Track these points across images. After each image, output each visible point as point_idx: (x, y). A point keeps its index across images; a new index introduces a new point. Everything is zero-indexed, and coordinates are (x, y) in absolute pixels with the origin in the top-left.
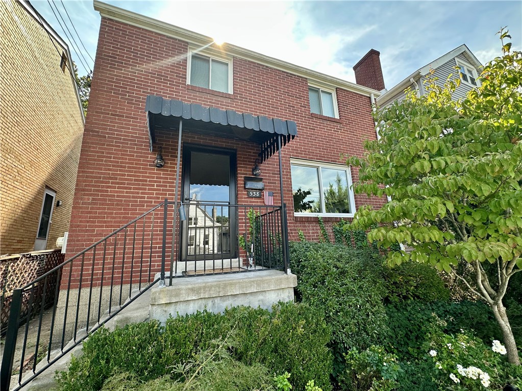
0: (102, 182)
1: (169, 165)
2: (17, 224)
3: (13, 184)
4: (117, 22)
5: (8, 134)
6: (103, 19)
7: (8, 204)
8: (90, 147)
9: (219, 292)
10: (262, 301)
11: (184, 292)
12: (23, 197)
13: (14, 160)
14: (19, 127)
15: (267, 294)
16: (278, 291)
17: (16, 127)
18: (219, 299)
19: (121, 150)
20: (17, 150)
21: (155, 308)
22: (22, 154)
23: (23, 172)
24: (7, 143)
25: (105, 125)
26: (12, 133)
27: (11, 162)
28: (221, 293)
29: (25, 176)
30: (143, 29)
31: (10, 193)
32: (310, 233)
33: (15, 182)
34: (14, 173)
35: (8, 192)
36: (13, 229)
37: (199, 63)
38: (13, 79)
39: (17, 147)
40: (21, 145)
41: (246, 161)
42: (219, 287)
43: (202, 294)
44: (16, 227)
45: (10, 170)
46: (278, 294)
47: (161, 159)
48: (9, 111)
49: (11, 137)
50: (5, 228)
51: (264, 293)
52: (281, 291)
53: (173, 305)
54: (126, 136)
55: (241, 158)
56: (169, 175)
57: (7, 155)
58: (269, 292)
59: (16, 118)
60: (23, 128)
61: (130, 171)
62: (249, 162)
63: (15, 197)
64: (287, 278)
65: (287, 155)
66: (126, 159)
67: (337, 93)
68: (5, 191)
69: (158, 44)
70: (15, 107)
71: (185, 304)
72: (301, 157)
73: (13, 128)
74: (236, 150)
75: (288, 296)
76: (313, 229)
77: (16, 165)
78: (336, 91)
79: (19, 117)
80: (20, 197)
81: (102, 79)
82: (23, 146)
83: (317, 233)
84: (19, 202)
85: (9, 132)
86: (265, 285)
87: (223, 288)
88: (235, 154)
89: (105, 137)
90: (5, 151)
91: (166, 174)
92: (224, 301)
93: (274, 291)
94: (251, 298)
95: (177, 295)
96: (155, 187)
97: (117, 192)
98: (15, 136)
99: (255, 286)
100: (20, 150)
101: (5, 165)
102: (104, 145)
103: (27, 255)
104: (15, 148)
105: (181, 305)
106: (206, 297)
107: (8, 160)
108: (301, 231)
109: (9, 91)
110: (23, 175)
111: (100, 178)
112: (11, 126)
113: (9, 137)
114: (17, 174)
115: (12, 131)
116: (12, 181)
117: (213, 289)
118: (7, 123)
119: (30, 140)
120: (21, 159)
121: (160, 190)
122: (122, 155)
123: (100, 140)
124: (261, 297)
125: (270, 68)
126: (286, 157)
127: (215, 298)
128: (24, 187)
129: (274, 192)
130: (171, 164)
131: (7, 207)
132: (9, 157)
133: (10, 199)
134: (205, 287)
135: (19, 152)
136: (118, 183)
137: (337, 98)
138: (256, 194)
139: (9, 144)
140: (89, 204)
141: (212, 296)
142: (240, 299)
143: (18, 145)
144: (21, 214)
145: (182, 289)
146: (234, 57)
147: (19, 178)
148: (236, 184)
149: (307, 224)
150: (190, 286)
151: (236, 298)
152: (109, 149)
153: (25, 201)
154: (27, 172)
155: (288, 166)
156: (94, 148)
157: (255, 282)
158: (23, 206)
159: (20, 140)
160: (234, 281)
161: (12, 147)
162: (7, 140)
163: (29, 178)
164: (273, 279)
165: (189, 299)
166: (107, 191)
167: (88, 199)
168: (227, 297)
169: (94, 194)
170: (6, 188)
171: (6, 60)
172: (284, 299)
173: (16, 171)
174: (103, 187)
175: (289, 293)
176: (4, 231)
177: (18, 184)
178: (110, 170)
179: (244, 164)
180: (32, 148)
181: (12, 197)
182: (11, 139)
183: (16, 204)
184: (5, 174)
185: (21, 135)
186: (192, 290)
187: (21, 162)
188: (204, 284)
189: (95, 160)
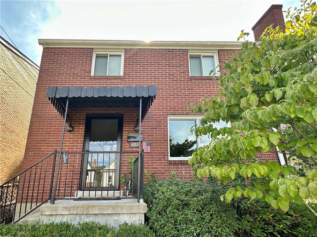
0: (39, 143)
1: (76, 130)
2: (18, 169)
3: (15, 149)
4: (51, 48)
5: (12, 123)
6: (44, 48)
7: (13, 159)
8: (34, 124)
9: (84, 211)
10: (117, 220)
11: (60, 208)
12: (20, 155)
13: (15, 136)
14: (17, 119)
15: (121, 216)
16: (130, 215)
17: (16, 119)
18: (84, 216)
19: (49, 124)
20: (17, 131)
21: (43, 217)
22: (19, 133)
23: (20, 142)
24: (11, 128)
25: (42, 110)
26: (14, 122)
27: (14, 137)
28: (85, 212)
29: (21, 144)
30: (65, 48)
31: (14, 153)
32: (183, 173)
33: (16, 148)
34: (16, 143)
35: (13, 153)
36: (16, 172)
37: (101, 60)
38: (13, 94)
39: (17, 130)
40: (19, 128)
41: (130, 122)
42: (84, 208)
43: (72, 211)
44: (17, 171)
45: (13, 141)
46: (130, 217)
47: (71, 126)
48: (12, 111)
49: (14, 124)
50: (12, 171)
51: (118, 215)
52: (133, 215)
53: (54, 216)
54: (52, 115)
55: (126, 119)
56: (76, 136)
57: (11, 134)
58: (123, 215)
59: (16, 114)
60: (20, 119)
61: (54, 136)
62: (132, 122)
63: (16, 155)
64: (138, 206)
65: (165, 113)
66: (52, 129)
67: (218, 55)
68: (11, 152)
69: (74, 55)
70: (15, 109)
71: (61, 217)
72: (178, 113)
73: (14, 120)
74: (123, 115)
75: (138, 220)
76: (186, 170)
77: (17, 139)
78: (218, 53)
79: (17, 114)
80: (19, 155)
81: (41, 84)
82: (20, 128)
83: (190, 173)
84: (19, 158)
85: (12, 122)
86: (119, 209)
87: (86, 209)
88: (123, 117)
89: (41, 117)
90: (10, 132)
91: (74, 136)
92: (88, 217)
93: (127, 215)
94: (108, 218)
95: (56, 210)
96: (67, 144)
97: (46, 149)
98: (15, 124)
99: (111, 209)
100: (18, 130)
101: (11, 139)
102: (41, 122)
103: (15, 185)
104: (15, 130)
105: (59, 217)
106: (74, 213)
107: (12, 136)
108: (174, 172)
109: (11, 101)
110: (20, 143)
111: (38, 141)
112: (13, 119)
113: (12, 125)
114: (17, 143)
115: (14, 121)
116: (15, 147)
117: (80, 208)
118: (11, 118)
119: (23, 125)
120: (19, 135)
121: (70, 146)
122: (50, 126)
123: (39, 119)
124: (116, 218)
125: (154, 49)
126: (164, 115)
127: (81, 215)
128: (21, 150)
129: (151, 142)
130: (78, 129)
131: (12, 160)
132: (13, 135)
133: (13, 156)
134: (74, 207)
135: (18, 132)
136: (47, 143)
137: (219, 58)
138: (136, 144)
139: (13, 128)
140: (32, 156)
141: (78, 213)
142: (100, 217)
143: (17, 128)
144: (20, 164)
145: (59, 207)
146: (125, 49)
147: (18, 145)
148: (122, 138)
149: (180, 166)
150: (64, 206)
151: (97, 217)
152: (43, 124)
153: (21, 157)
154: (22, 142)
155: (165, 122)
156: (36, 124)
157: (111, 206)
158: (21, 160)
159: (18, 125)
160: (95, 205)
161: (14, 129)
162: (11, 126)
163: (23, 145)
164: (126, 205)
165: (63, 213)
166: (41, 149)
167: (31, 153)
168: (90, 215)
169: (34, 151)
170: (11, 150)
171: (10, 85)
172: (135, 221)
173: (16, 142)
174: (39, 146)
175: (140, 217)
176: (11, 173)
177: (18, 148)
178: (43, 136)
179: (128, 124)
180: (25, 129)
181: (15, 155)
182: (13, 125)
183: (17, 159)
184: (11, 144)
185: (18, 123)
186: (66, 208)
187: (19, 137)
188: (74, 205)
189: (36, 131)
